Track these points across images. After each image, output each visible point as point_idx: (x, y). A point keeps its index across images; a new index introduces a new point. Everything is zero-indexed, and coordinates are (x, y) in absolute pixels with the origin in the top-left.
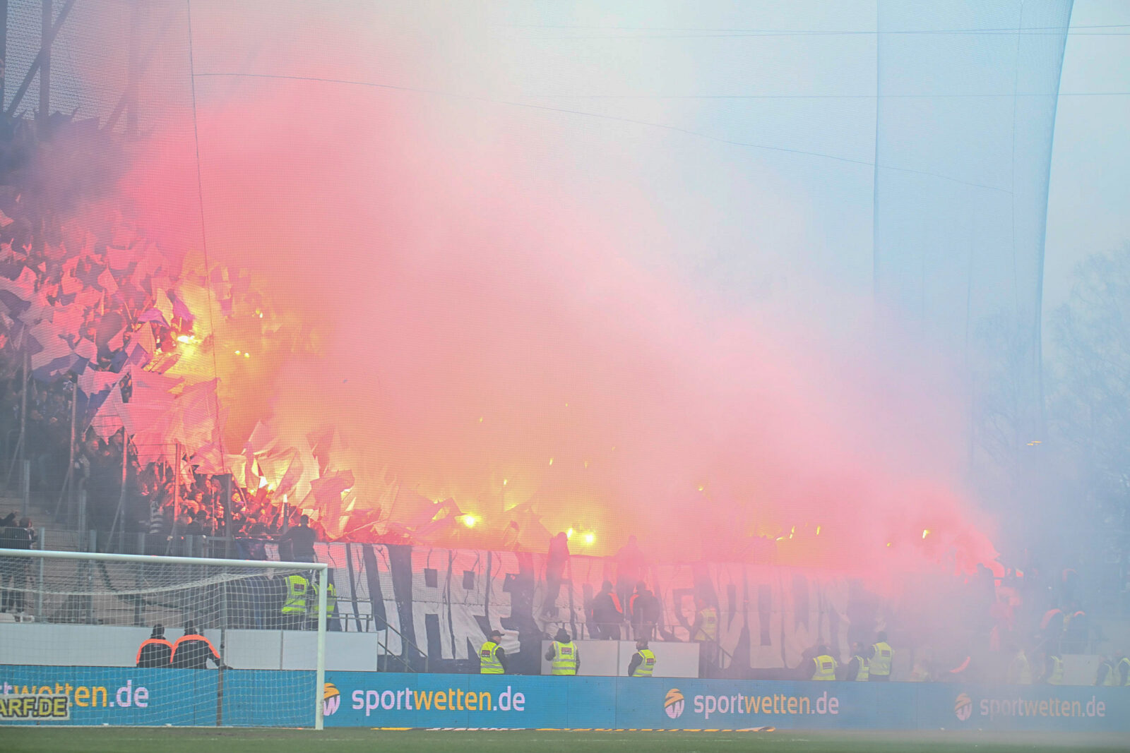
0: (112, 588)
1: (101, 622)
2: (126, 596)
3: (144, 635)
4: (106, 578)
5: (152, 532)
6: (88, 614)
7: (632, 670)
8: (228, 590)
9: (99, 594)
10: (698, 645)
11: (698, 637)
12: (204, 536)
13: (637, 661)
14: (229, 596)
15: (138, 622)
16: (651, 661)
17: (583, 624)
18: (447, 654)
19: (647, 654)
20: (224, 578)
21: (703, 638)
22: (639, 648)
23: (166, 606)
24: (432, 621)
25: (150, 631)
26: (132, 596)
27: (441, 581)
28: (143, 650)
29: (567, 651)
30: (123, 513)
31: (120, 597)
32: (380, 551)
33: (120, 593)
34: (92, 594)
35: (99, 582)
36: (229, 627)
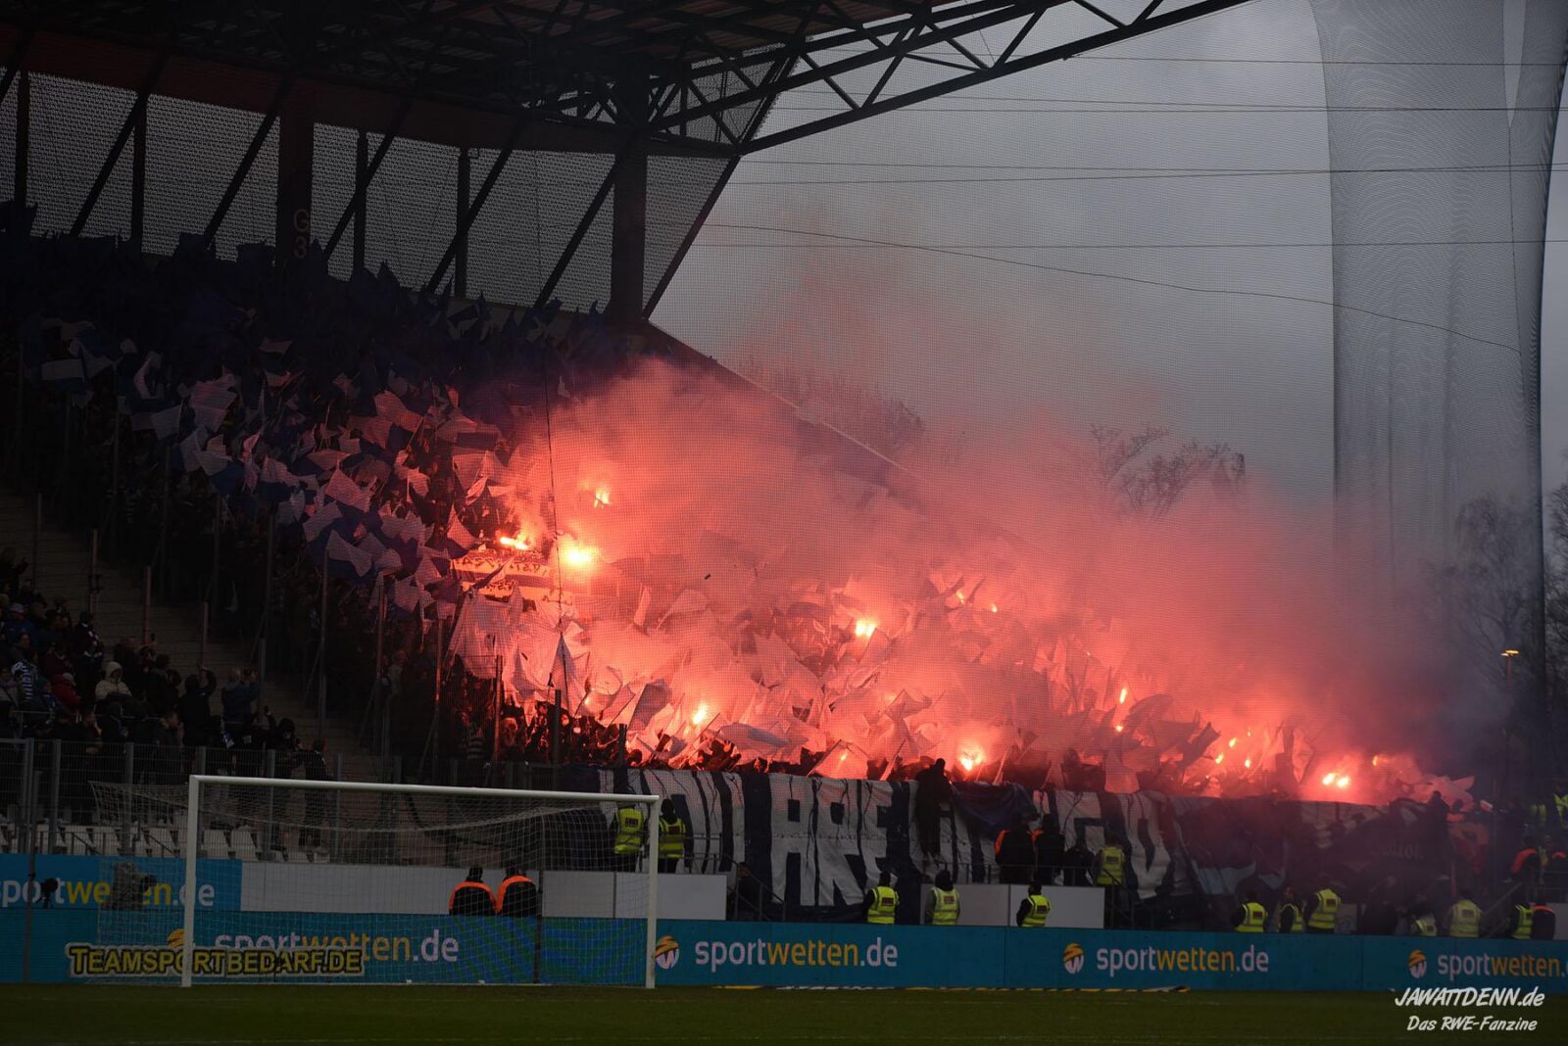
0: (419, 823)
1: (411, 862)
2: (434, 833)
3: (458, 879)
4: (414, 811)
5: (469, 757)
6: (391, 854)
7: (1021, 917)
8: (547, 825)
9: (405, 830)
10: (1103, 890)
11: (1101, 880)
12: (527, 763)
13: (1026, 907)
14: (547, 832)
15: (450, 862)
16: (1043, 909)
17: (968, 865)
18: (807, 899)
19: (1038, 900)
20: (543, 812)
21: (1108, 881)
22: (1031, 893)
23: (478, 843)
24: (793, 860)
25: (466, 872)
26: (441, 832)
27: (805, 813)
28: (457, 893)
29: (950, 900)
30: (436, 735)
31: (427, 833)
32: (732, 780)
33: (427, 829)
34: (395, 831)
35: (403, 816)
36: (549, 869)
